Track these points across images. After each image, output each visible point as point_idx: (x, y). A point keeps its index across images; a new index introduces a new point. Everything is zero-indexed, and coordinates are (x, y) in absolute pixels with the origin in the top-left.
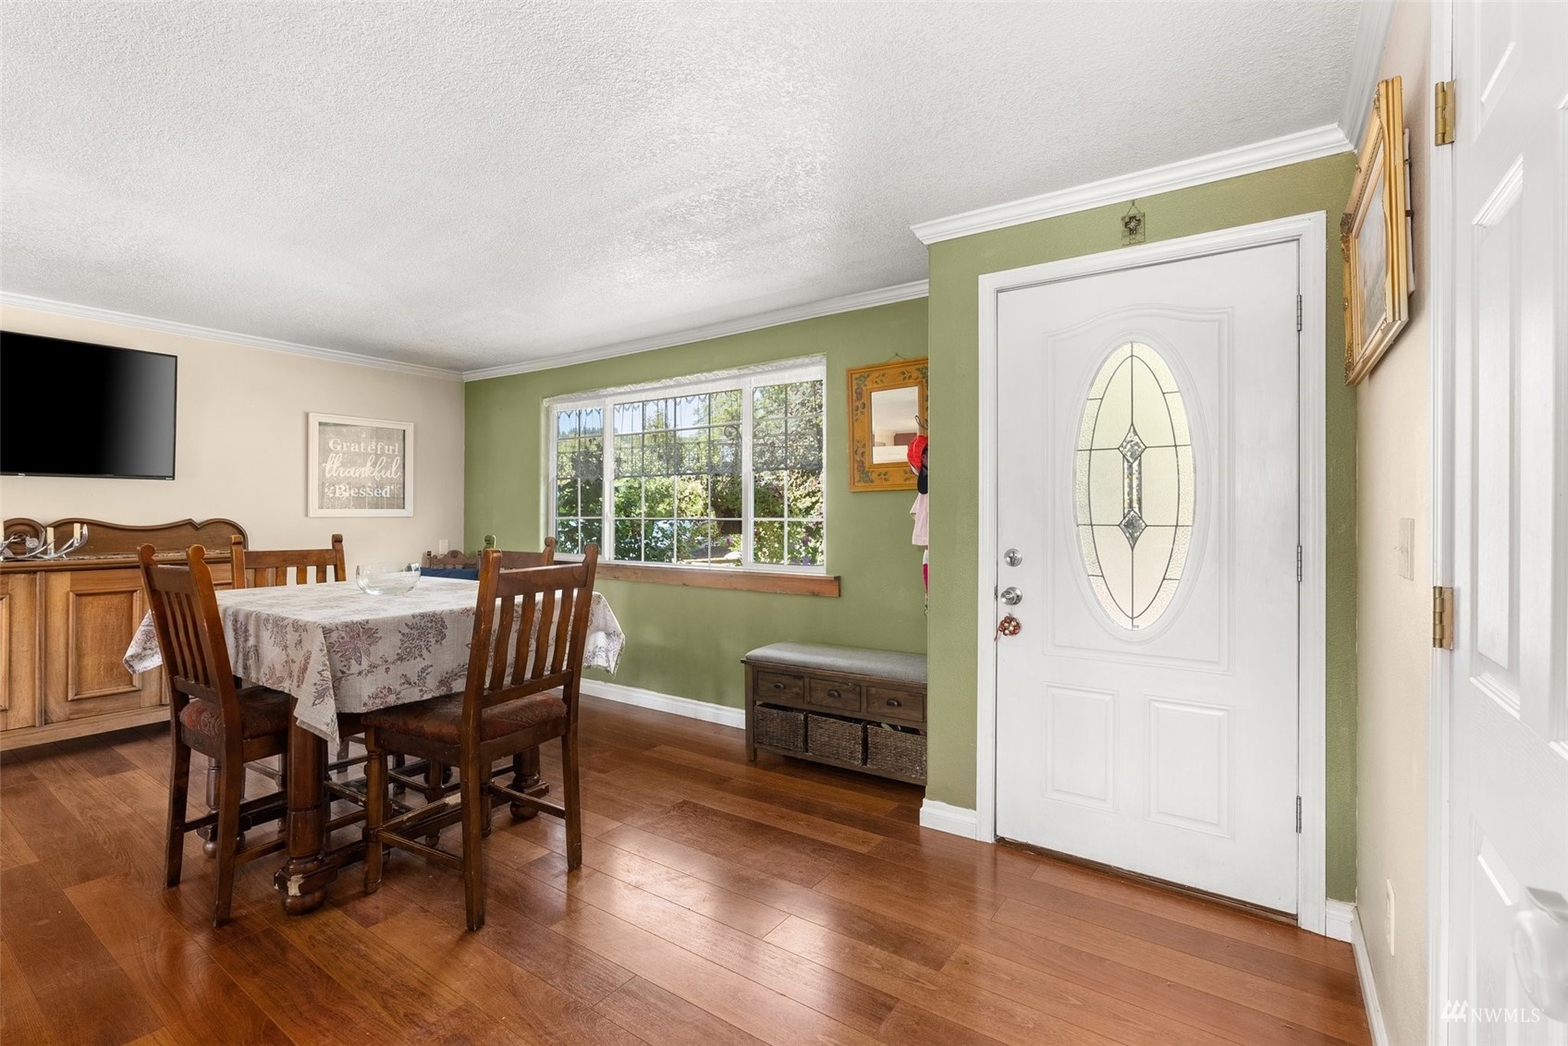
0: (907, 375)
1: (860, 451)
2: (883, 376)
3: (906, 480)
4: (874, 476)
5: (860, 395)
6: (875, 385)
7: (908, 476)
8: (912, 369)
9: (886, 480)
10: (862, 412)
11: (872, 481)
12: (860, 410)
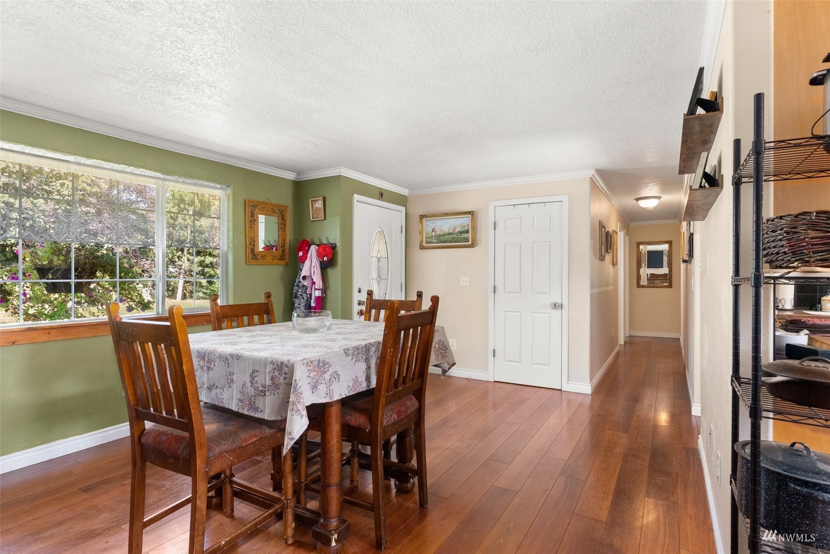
0: (274, 211)
1: (253, 243)
2: (264, 208)
3: (273, 260)
4: (259, 257)
5: (253, 215)
6: (260, 212)
7: (273, 258)
8: (276, 208)
9: (264, 259)
10: (254, 224)
11: (258, 260)
12: (253, 222)
